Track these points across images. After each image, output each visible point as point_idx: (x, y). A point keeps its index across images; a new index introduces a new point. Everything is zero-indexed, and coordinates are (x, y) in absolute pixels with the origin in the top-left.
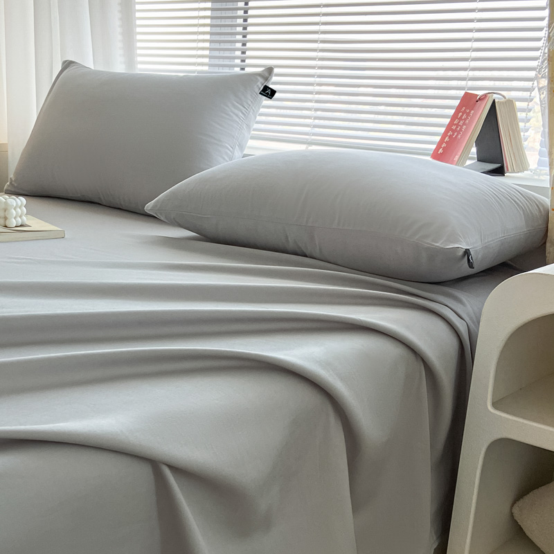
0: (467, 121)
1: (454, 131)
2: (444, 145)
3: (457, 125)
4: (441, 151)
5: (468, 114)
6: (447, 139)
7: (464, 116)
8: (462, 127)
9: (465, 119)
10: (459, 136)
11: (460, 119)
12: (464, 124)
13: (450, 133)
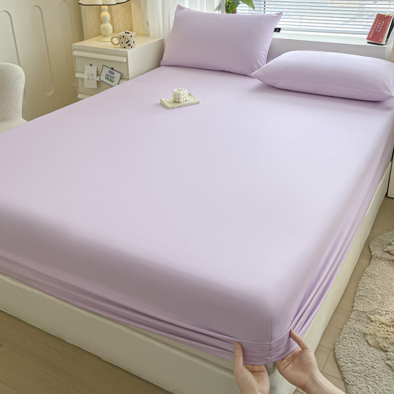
0: (382, 25)
1: (376, 29)
2: (372, 34)
3: (377, 27)
4: (370, 37)
5: (381, 23)
6: (373, 32)
7: (379, 23)
8: (379, 27)
9: (380, 25)
10: (379, 31)
11: (378, 24)
12: (380, 26)
13: (374, 30)
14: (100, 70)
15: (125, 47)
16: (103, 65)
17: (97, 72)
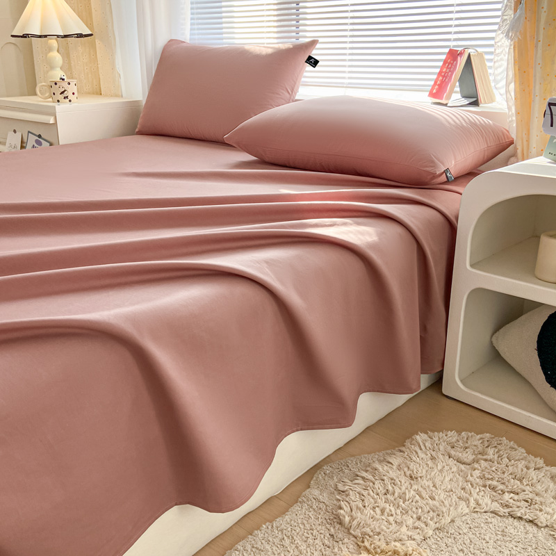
2: (437, 87)
4: (434, 91)
5: (452, 64)
6: (438, 83)
7: (450, 66)
11: (447, 68)
14: (25, 140)
15: (58, 101)
16: (29, 132)
17: (22, 142)
